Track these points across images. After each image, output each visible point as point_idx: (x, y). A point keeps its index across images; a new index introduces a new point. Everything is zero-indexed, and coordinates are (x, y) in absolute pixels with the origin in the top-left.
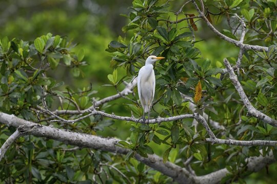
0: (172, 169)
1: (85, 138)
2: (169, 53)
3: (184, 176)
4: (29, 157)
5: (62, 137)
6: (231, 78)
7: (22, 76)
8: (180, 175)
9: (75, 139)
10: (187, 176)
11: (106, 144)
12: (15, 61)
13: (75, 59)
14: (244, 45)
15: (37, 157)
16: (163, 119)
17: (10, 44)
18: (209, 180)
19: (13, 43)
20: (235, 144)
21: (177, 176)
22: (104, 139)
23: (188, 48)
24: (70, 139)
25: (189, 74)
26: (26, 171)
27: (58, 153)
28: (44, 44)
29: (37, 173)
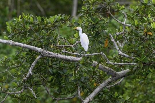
0: (106, 69)
1: (69, 58)
2: (95, 27)
3: (112, 72)
4: (48, 64)
5: (59, 57)
6: (112, 40)
7: (45, 32)
8: (109, 71)
9: (65, 58)
10: (113, 72)
11: (78, 60)
12: (43, 26)
13: (71, 23)
14: (125, 24)
15: (52, 64)
16: (90, 54)
17: (41, 19)
18: (122, 73)
19: (42, 19)
20: (117, 64)
21: (108, 72)
22: (77, 58)
23: (103, 26)
24: (63, 58)
25: (102, 36)
26: (47, 70)
27: (61, 63)
28: (53, 20)
29: (51, 71)
